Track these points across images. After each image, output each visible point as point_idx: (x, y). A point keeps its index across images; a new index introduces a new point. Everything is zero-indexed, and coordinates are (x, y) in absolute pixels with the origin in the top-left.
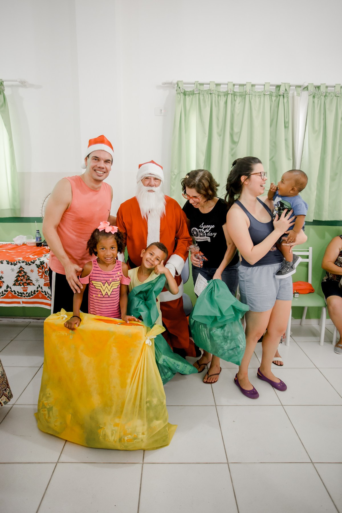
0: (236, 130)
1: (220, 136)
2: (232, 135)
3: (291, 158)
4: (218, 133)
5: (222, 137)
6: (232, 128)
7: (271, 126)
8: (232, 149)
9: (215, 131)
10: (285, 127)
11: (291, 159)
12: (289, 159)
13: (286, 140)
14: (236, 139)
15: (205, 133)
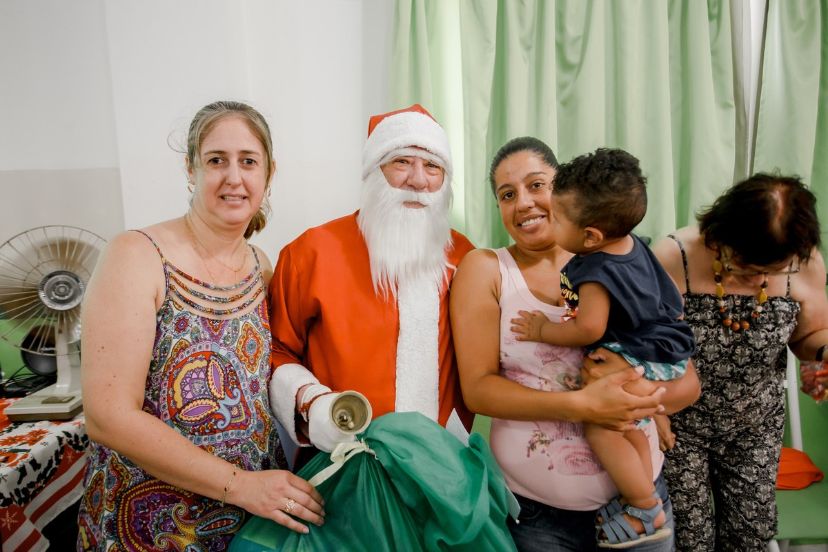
0: (573, 30)
1: (528, 48)
2: (560, 47)
3: (732, 103)
4: (522, 41)
5: (533, 51)
6: (561, 28)
7: (670, 16)
8: (562, 86)
9: (515, 34)
10: (711, 17)
11: (730, 106)
12: (725, 106)
13: (714, 53)
14: (573, 58)
15: (488, 41)
